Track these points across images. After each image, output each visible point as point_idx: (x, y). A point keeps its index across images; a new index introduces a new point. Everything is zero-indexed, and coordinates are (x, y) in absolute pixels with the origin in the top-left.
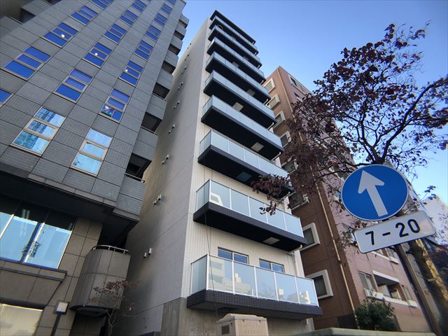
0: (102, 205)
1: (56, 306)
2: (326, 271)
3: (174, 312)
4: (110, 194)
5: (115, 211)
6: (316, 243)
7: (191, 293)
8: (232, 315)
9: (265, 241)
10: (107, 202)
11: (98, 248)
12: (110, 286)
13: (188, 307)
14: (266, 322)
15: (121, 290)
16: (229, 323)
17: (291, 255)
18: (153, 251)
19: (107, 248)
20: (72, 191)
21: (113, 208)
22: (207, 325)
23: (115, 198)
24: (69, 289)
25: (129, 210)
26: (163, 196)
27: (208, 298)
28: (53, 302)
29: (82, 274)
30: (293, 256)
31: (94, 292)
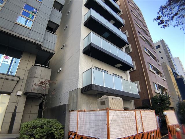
0: (35, 44)
1: (16, 93)
2: (138, 81)
3: (75, 95)
4: (39, 38)
5: (42, 48)
6: (134, 70)
7: (83, 87)
8: (106, 96)
9: (115, 66)
10: (37, 42)
11: (35, 65)
12: (42, 83)
13: (82, 93)
14: (122, 100)
15: (48, 85)
16: (105, 100)
17: (126, 73)
18: (62, 69)
19: (39, 66)
20: (18, 35)
21: (41, 46)
22: (91, 101)
23: (42, 40)
24: (22, 85)
25: (49, 48)
26: (65, 45)
27: (93, 88)
28: (15, 91)
29: (28, 78)
30: (126, 74)
31: (34, 86)
